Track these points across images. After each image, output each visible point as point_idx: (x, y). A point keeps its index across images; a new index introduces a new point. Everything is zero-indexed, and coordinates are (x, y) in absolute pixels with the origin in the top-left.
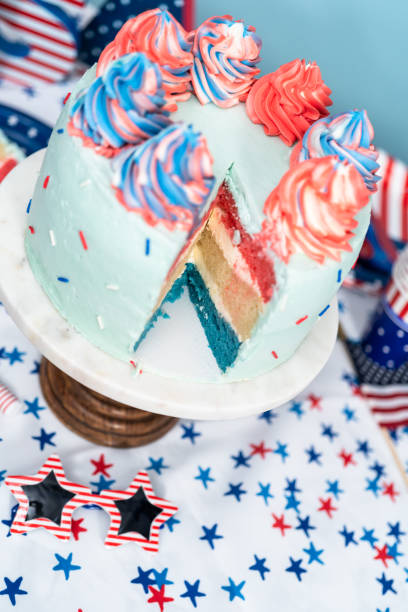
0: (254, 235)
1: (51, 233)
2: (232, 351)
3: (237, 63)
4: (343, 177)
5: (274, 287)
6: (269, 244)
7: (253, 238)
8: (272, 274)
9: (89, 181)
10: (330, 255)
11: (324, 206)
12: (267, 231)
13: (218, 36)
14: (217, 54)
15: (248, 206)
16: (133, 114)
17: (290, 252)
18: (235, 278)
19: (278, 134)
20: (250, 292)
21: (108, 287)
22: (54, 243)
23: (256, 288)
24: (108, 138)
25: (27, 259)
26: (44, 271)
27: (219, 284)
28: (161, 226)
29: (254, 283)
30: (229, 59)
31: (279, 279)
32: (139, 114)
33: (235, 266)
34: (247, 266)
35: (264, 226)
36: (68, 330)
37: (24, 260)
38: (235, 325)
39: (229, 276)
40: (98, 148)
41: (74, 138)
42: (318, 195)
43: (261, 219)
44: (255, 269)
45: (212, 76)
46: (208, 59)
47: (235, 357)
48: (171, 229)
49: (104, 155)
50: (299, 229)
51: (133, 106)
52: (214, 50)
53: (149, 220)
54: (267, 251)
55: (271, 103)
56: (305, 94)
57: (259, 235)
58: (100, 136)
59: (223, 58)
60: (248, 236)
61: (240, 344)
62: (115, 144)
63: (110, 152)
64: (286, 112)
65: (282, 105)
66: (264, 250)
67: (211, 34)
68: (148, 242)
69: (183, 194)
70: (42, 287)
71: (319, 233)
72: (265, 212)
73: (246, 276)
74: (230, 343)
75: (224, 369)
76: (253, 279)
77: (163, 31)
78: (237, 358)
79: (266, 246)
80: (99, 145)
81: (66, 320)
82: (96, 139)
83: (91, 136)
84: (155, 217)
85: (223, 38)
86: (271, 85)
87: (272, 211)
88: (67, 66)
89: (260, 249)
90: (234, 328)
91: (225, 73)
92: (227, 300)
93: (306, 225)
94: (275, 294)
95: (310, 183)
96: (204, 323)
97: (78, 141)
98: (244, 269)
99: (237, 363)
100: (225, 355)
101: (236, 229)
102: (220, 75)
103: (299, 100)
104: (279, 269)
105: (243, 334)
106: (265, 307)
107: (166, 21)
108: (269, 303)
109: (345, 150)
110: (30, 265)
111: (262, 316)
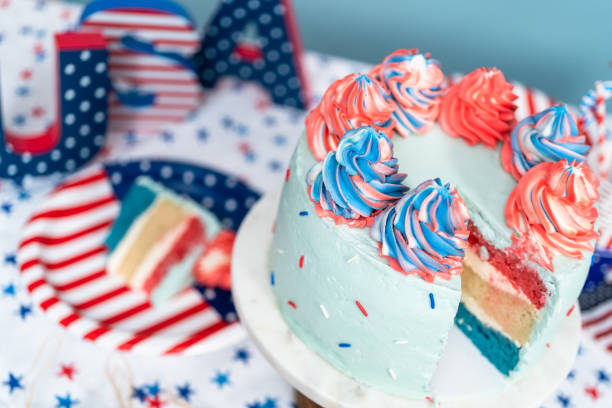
0: (506, 249)
1: (322, 307)
2: (511, 356)
3: (428, 92)
4: (581, 178)
5: (546, 295)
6: (526, 256)
7: (507, 253)
8: (540, 282)
9: (356, 257)
10: (585, 248)
11: (570, 209)
12: (519, 244)
13: (403, 73)
14: (408, 90)
15: (488, 223)
16: (376, 183)
17: (550, 259)
18: (494, 290)
19: (480, 141)
20: (516, 301)
21: (398, 343)
22: (327, 316)
23: (523, 296)
24: (357, 211)
25: (292, 330)
26: (317, 340)
27: (475, 298)
28: (438, 278)
29: (519, 292)
30: (420, 91)
31: (549, 286)
32: (382, 182)
33: (491, 280)
34: (505, 278)
35: (514, 240)
36: (359, 388)
37: (289, 333)
38: (508, 332)
39: (485, 289)
40: (352, 223)
41: (324, 219)
42: (561, 200)
43: (508, 234)
44: (515, 279)
45: (409, 111)
46: (401, 98)
47: (517, 361)
48: (449, 279)
49: (359, 227)
50: (552, 235)
51: (374, 176)
52: (403, 87)
53: (427, 276)
54: (526, 261)
55: (467, 116)
56: (497, 100)
57: (511, 249)
58: (350, 211)
59: (415, 92)
60: (499, 251)
61: (519, 349)
62: (365, 214)
63: (364, 222)
64: (484, 120)
65: (478, 116)
66: (523, 262)
67: (395, 74)
68: (431, 296)
69: (452, 244)
70: (318, 354)
71: (572, 233)
72: (509, 226)
73: (507, 286)
74: (507, 350)
75: (506, 373)
76: (517, 289)
77: (367, 92)
78: (519, 363)
79: (524, 258)
80: (351, 219)
81: (353, 379)
82: (347, 215)
83: (341, 214)
84: (432, 273)
85: (408, 75)
86: (460, 100)
87: (518, 225)
88: (191, 101)
89: (518, 261)
90: (506, 334)
91: (419, 105)
92: (490, 310)
93: (558, 230)
94: (549, 300)
95: (549, 191)
96: (469, 334)
97: (329, 221)
98: (502, 281)
99: (521, 366)
100: (504, 361)
101: (481, 245)
102: (415, 107)
103: (492, 106)
104: (546, 277)
105: (520, 341)
106: (540, 313)
107: (366, 83)
108: (543, 309)
109: (560, 145)
110: (298, 336)
111: (538, 321)
